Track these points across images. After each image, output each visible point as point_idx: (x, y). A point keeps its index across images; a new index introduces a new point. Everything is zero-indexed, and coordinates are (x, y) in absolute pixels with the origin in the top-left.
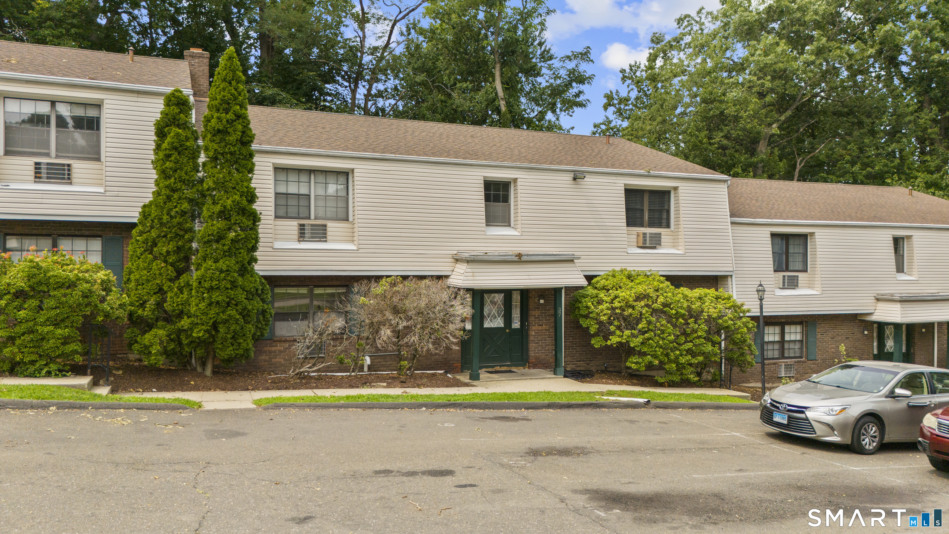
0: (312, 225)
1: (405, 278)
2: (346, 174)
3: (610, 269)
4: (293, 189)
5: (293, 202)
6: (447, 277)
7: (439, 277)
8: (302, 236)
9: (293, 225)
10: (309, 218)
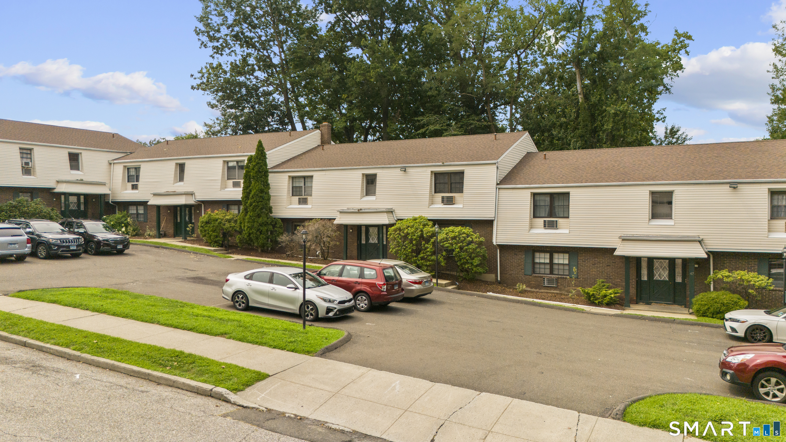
0: (303, 198)
1: (321, 219)
2: (312, 177)
3: (412, 216)
4: (297, 185)
5: (298, 190)
6: (335, 219)
7: (330, 219)
8: (300, 203)
9: (296, 199)
10: (302, 195)
